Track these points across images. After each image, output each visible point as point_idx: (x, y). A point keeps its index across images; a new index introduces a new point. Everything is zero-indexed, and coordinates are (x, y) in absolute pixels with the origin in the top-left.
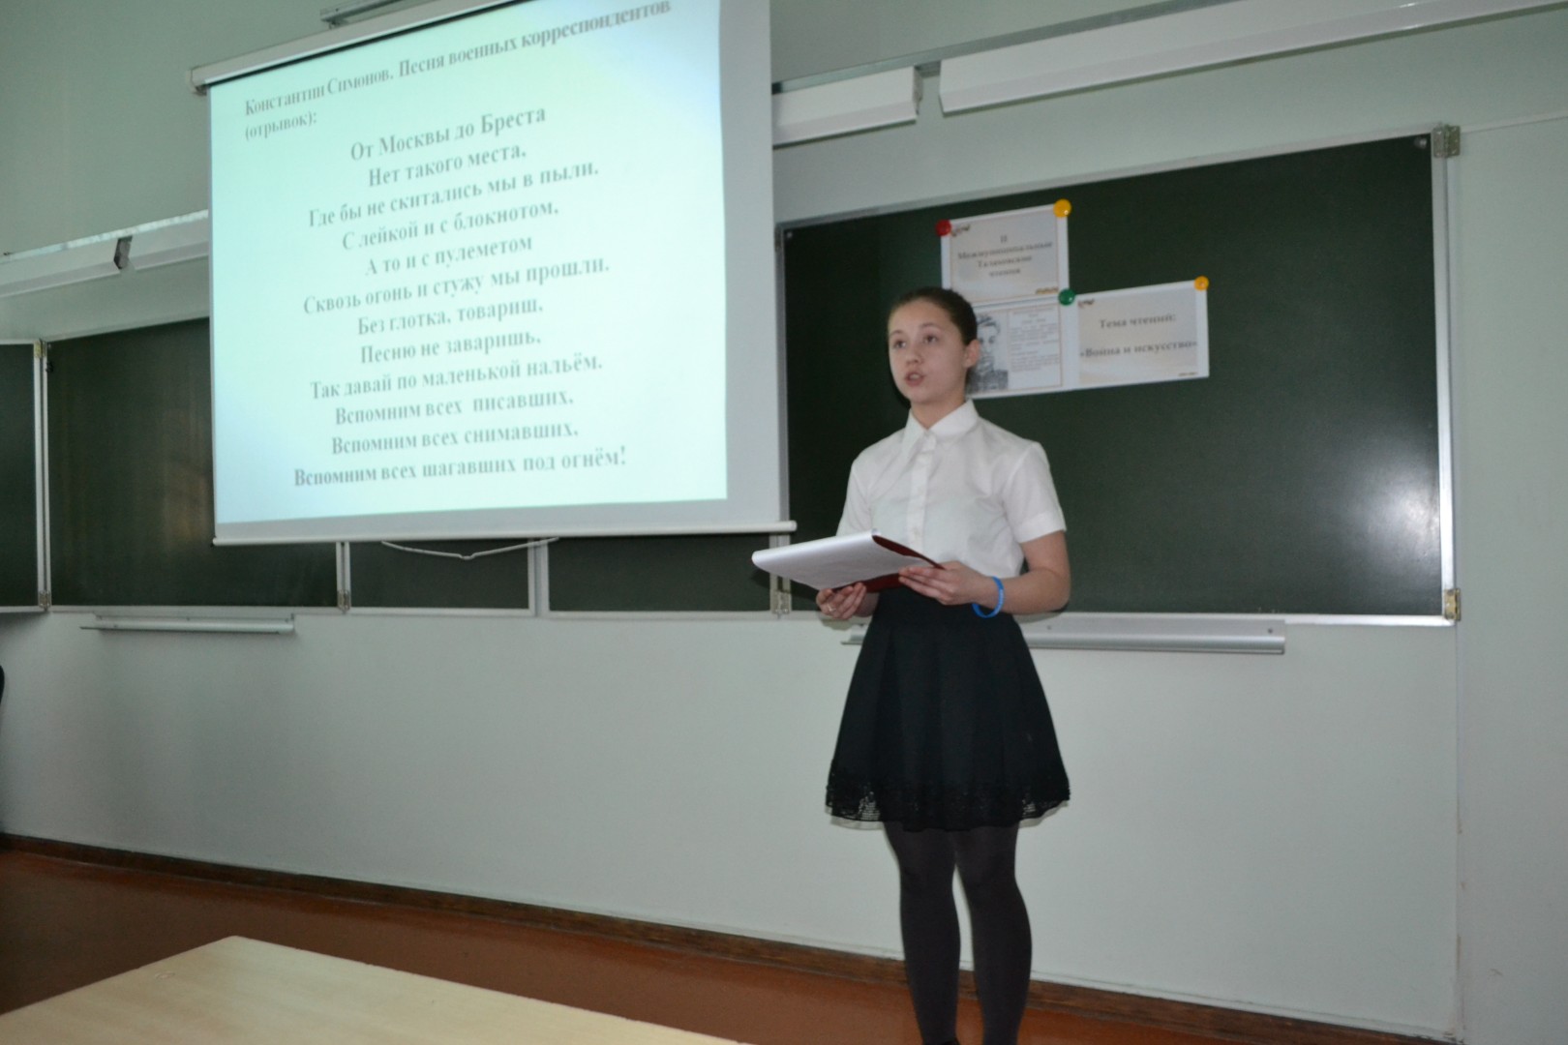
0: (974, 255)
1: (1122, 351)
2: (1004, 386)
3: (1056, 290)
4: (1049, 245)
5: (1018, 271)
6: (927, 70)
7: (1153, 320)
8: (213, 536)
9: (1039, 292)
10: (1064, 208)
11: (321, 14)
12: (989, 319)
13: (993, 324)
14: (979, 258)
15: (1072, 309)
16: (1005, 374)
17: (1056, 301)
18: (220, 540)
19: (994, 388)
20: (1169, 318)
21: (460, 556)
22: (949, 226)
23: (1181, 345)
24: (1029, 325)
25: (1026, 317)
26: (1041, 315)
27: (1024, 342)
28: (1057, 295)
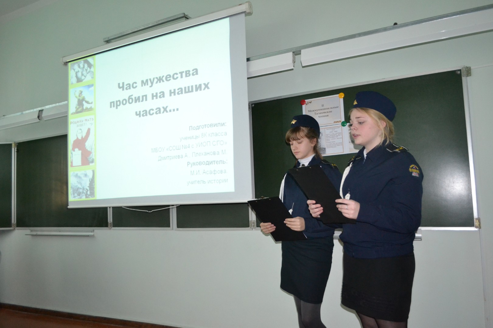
0: (313, 111)
2: (324, 153)
3: (340, 121)
4: (338, 107)
5: (328, 116)
6: (297, 53)
8: (68, 205)
9: (335, 122)
10: (342, 95)
11: (104, 39)
14: (316, 112)
15: (346, 128)
16: (325, 149)
17: (341, 125)
18: (70, 207)
21: (148, 211)
22: (305, 102)
24: (332, 133)
25: (331, 130)
26: (336, 130)
27: (330, 139)
28: (341, 123)
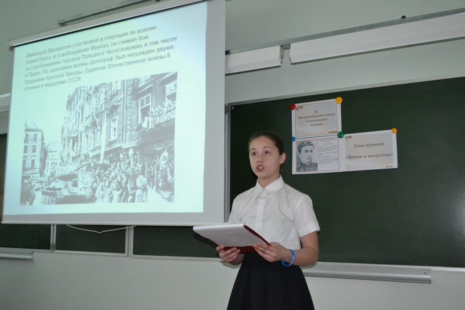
0: (305, 118)
1: (363, 157)
2: (316, 170)
3: (337, 132)
4: (334, 114)
5: (322, 124)
6: (285, 47)
7: (375, 145)
8: (2, 220)
9: (329, 132)
10: (340, 100)
11: (58, 21)
12: (310, 143)
13: (312, 145)
14: (307, 119)
15: (343, 140)
16: (317, 164)
17: (337, 136)
18: (4, 222)
19: (312, 170)
20: (382, 144)
21: (97, 232)
22: (295, 106)
23: (387, 155)
24: (326, 146)
25: (324, 142)
26: (331, 142)
27: (324, 152)
28: (337, 134)
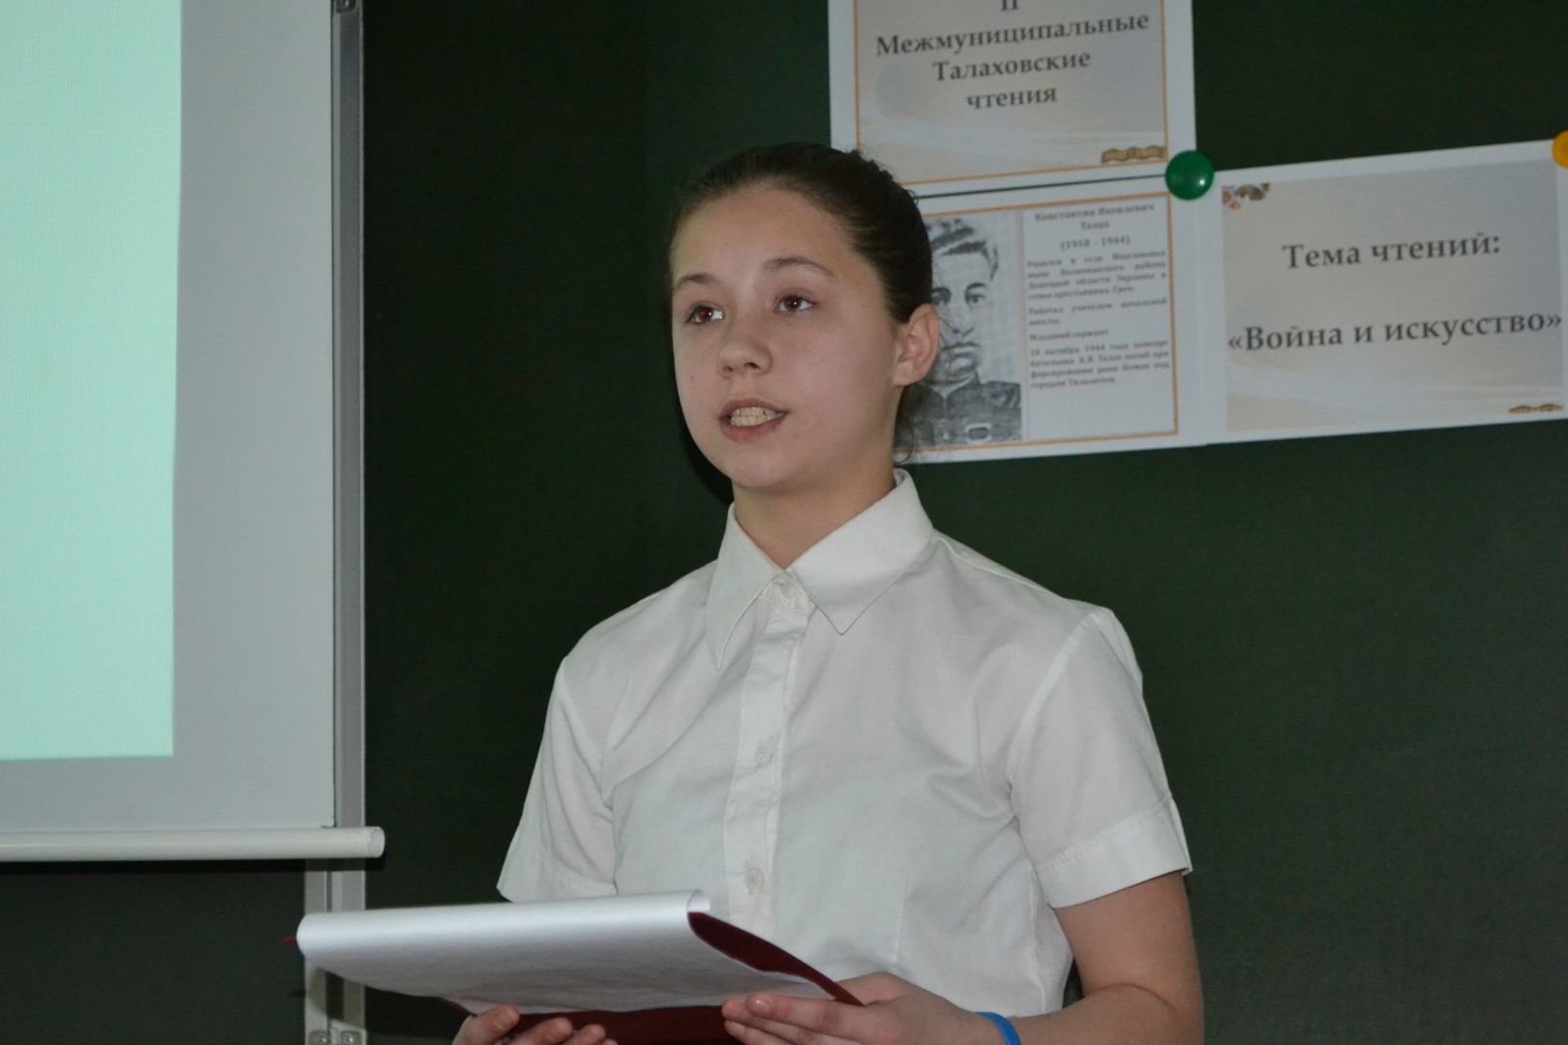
0: (924, 44)
1: (1348, 336)
2: (1007, 432)
3: (1160, 152)
4: (1140, 23)
5: (1051, 95)
7: (1437, 249)
9: (1108, 157)
12: (967, 231)
13: (977, 247)
14: (944, 54)
15: (1205, 214)
16: (1013, 391)
17: (1161, 185)
19: (981, 433)
20: (1483, 245)
23: (1517, 324)
24: (1079, 254)
25: (1072, 229)
26: (1118, 225)
27: (1067, 303)
28: (1161, 168)
